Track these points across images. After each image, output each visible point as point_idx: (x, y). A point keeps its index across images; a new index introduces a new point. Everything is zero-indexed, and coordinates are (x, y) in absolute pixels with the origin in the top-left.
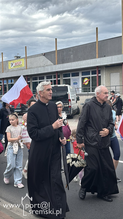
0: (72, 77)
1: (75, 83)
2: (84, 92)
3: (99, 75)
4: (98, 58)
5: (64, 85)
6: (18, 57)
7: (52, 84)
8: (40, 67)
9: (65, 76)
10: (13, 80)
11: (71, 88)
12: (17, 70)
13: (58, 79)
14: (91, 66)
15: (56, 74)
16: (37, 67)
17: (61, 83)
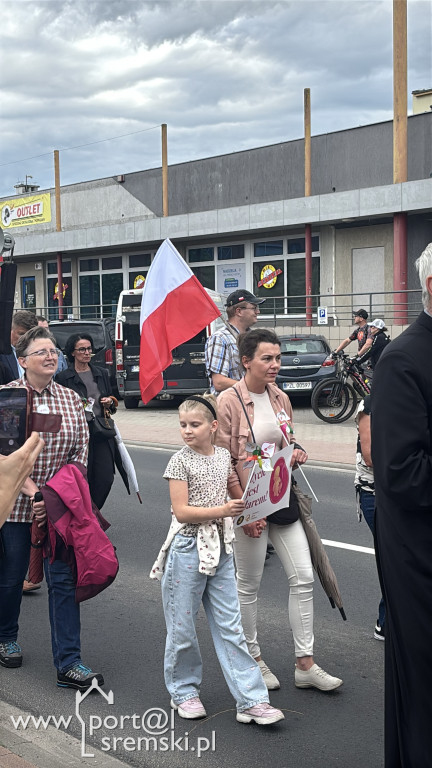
0: (219, 259)
1: (231, 284)
3: (314, 254)
4: (311, 195)
6: (29, 189)
8: (108, 223)
9: (196, 256)
11: (218, 299)
12: (23, 235)
14: (286, 224)
16: (95, 225)
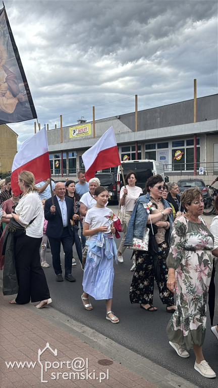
0: (158, 148)
1: (163, 158)
2: (175, 170)
3: (198, 146)
4: (196, 122)
5: (147, 161)
6: (83, 122)
7: (129, 159)
9: (148, 147)
10: (75, 154)
11: (158, 164)
12: (80, 140)
13: (139, 152)
14: (186, 134)
15: (136, 145)
17: (142, 157)
